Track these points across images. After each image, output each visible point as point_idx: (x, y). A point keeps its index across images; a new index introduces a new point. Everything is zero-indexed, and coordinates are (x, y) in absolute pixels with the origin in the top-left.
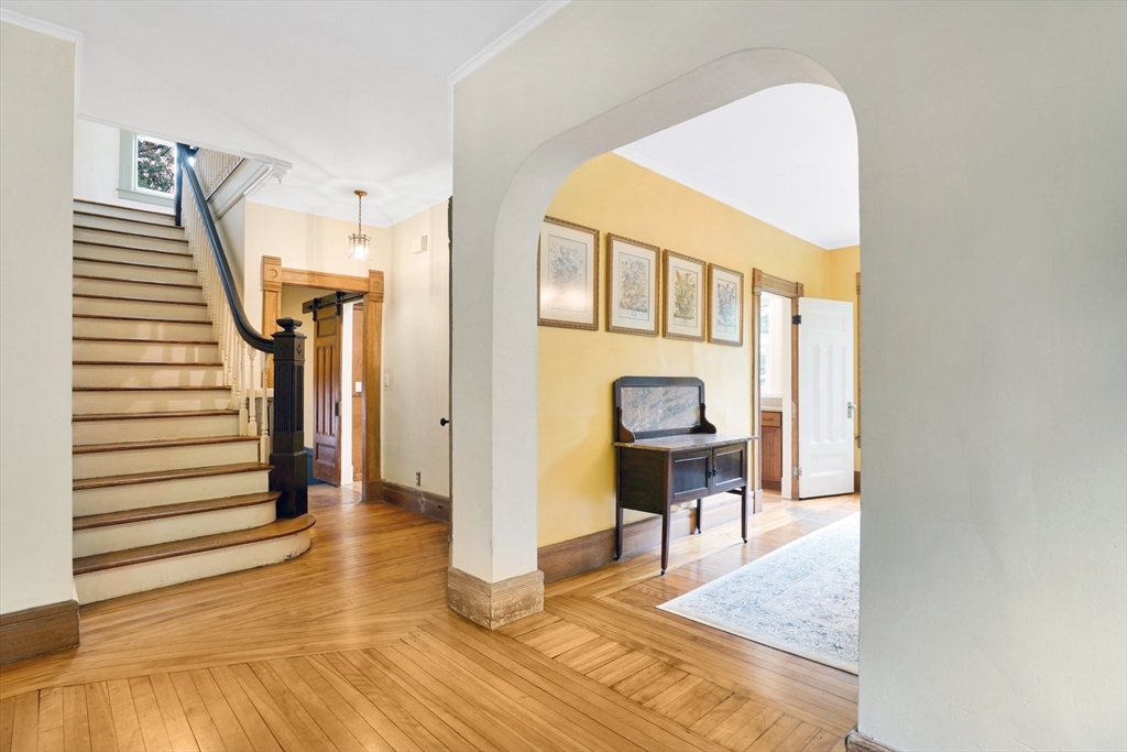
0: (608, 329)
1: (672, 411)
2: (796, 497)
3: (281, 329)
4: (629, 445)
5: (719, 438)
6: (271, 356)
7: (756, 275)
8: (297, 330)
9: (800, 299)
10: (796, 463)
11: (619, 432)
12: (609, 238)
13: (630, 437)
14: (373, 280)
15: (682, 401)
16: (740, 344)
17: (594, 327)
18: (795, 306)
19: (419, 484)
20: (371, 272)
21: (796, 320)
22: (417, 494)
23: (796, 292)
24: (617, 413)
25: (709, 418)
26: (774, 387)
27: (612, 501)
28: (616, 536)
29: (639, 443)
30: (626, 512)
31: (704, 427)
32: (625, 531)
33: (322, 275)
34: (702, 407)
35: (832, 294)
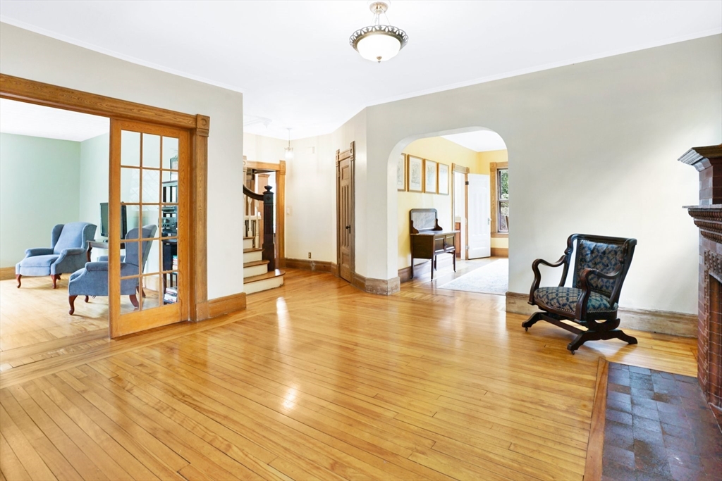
0: (408, 191)
1: (428, 222)
2: (467, 259)
3: (266, 190)
4: (417, 234)
5: (444, 232)
6: (263, 202)
7: (453, 165)
8: (271, 190)
9: (469, 174)
10: (467, 244)
11: (412, 230)
12: (408, 156)
13: (417, 232)
14: (282, 165)
15: (430, 218)
16: (448, 194)
17: (405, 190)
18: (466, 177)
19: (310, 257)
20: (281, 161)
21: (467, 183)
22: (310, 262)
23: (467, 171)
24: (411, 222)
25: (439, 224)
26: (460, 213)
27: (410, 256)
28: (411, 269)
29: (420, 233)
30: (415, 259)
31: (438, 228)
32: (414, 267)
33: (262, 163)
34: (437, 220)
35: (480, 172)
